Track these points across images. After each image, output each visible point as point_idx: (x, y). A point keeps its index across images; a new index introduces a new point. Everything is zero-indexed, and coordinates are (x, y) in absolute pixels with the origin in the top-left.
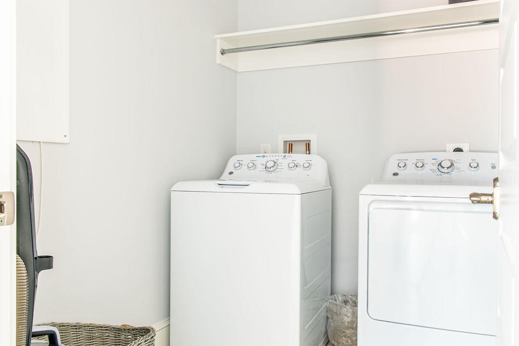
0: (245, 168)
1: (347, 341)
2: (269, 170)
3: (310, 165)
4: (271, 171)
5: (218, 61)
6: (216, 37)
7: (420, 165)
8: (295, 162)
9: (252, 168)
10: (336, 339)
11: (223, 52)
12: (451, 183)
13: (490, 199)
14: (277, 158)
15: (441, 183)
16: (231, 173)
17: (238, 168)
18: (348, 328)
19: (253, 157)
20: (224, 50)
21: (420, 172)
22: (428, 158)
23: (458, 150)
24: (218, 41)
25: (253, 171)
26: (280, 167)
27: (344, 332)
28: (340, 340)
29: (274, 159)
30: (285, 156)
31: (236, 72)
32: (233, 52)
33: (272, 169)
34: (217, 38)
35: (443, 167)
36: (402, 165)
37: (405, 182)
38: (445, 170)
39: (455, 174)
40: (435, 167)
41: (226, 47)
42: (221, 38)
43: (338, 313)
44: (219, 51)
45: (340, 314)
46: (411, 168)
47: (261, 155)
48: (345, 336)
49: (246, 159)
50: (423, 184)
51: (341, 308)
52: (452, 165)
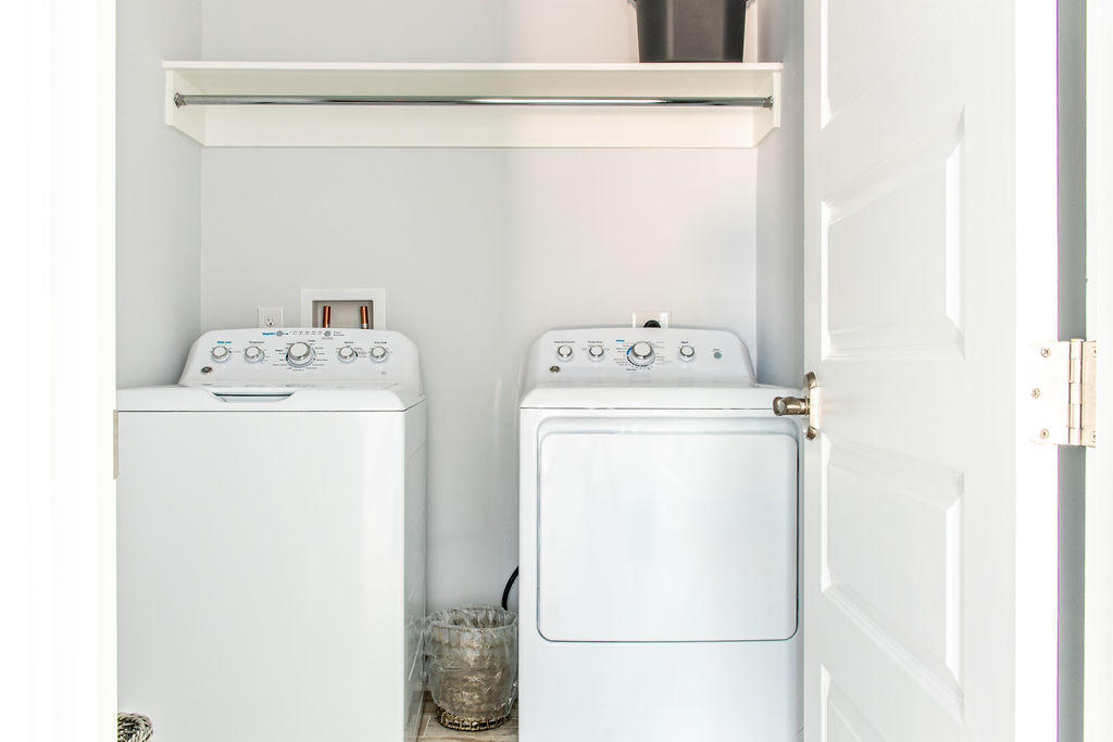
0: (237, 358)
1: (471, 699)
2: (293, 361)
3: (385, 352)
4: (302, 366)
5: (169, 121)
6: (164, 66)
7: (596, 351)
8: (352, 346)
9: (256, 359)
10: (448, 698)
11: (180, 101)
12: (649, 383)
13: (803, 406)
14: (310, 337)
15: (632, 383)
16: (207, 370)
17: (223, 359)
18: (473, 672)
19: (255, 334)
20: (182, 97)
21: (596, 364)
22: (608, 338)
23: (653, 324)
24: (170, 76)
25: (257, 366)
26: (318, 357)
27: (466, 680)
28: (458, 698)
29: (305, 338)
30: (327, 334)
31: (201, 146)
32: (199, 103)
33: (303, 361)
34: (169, 69)
35: (637, 355)
36: (565, 351)
37: (570, 383)
38: (641, 361)
39: (656, 367)
40: (622, 356)
41: (188, 90)
42: (175, 70)
43: (453, 645)
44: (173, 97)
45: (458, 646)
46: (581, 357)
47: (275, 330)
48: (467, 689)
49: (240, 339)
50: (601, 386)
51: (459, 635)
52: (652, 352)
